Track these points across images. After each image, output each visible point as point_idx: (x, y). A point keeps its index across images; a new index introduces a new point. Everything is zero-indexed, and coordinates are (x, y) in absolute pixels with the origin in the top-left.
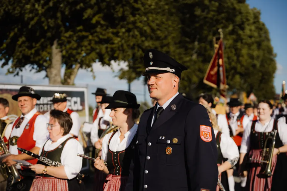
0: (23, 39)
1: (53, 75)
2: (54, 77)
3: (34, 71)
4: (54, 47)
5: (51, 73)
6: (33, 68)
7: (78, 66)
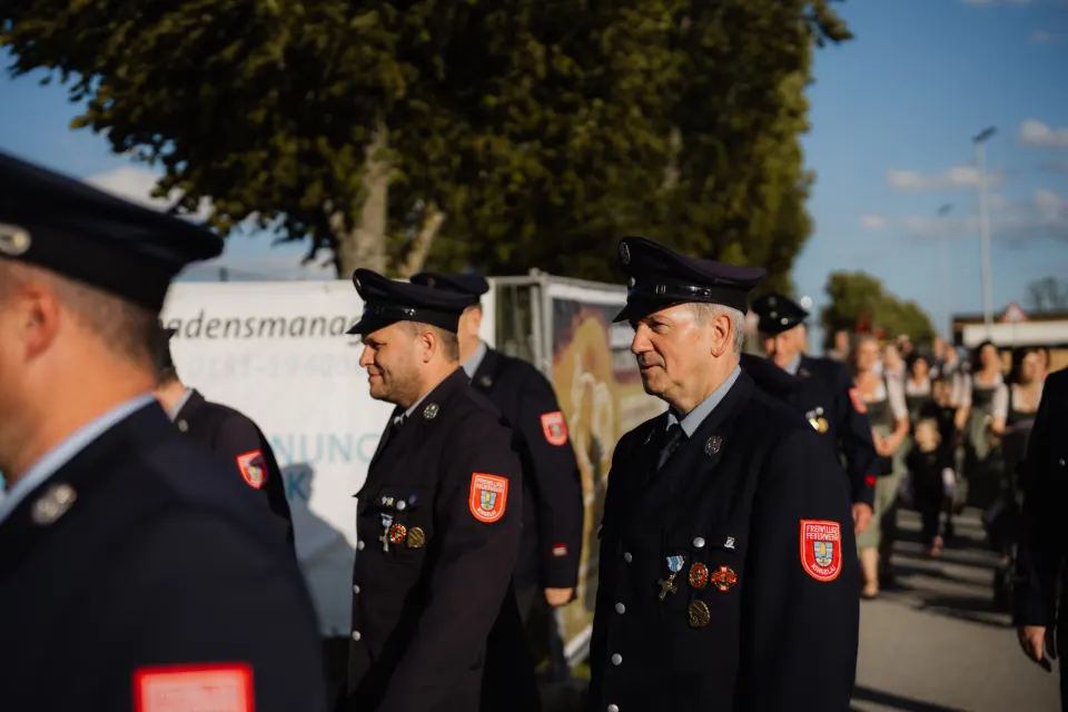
1: (361, 253)
2: (364, 259)
3: (267, 236)
4: (370, 154)
5: (354, 247)
6: (263, 226)
7: (437, 219)
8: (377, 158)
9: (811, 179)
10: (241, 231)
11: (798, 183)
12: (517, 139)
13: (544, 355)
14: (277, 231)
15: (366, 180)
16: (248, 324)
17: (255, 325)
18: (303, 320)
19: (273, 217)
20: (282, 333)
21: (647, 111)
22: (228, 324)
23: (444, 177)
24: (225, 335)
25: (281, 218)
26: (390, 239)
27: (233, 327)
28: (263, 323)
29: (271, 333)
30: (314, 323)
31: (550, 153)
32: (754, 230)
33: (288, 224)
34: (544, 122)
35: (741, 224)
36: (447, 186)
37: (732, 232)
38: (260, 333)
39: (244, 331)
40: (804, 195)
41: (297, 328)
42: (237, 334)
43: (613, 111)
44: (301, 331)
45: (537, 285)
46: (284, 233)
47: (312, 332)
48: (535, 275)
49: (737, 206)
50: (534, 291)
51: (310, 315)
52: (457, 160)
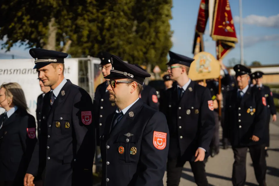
0: (28, 17)
4: (50, 24)
6: (22, 44)
7: (69, 42)
8: (52, 26)
9: (172, 33)
10: (16, 45)
11: (169, 33)
12: (90, 21)
13: (91, 79)
14: (26, 45)
15: (50, 32)
16: (10, 71)
17: (12, 71)
18: (26, 70)
19: (25, 41)
20: (20, 73)
21: (126, 14)
22: (5, 71)
23: (71, 31)
24: (4, 73)
25: (27, 41)
26: (57, 48)
27: (6, 72)
28: (14, 71)
29: (17, 73)
30: (29, 70)
31: (100, 25)
32: (157, 46)
33: (29, 43)
34: (98, 17)
35: (153, 44)
36: (71, 33)
37: (152, 46)
38: (14, 73)
39: (9, 72)
40: (170, 36)
41: (24, 72)
42: (7, 73)
43: (116, 14)
44: (25, 73)
45: (89, 60)
46: (28, 46)
47: (28, 73)
48: (89, 57)
49: (152, 39)
50: (89, 62)
51: (27, 69)
52: (74, 27)
